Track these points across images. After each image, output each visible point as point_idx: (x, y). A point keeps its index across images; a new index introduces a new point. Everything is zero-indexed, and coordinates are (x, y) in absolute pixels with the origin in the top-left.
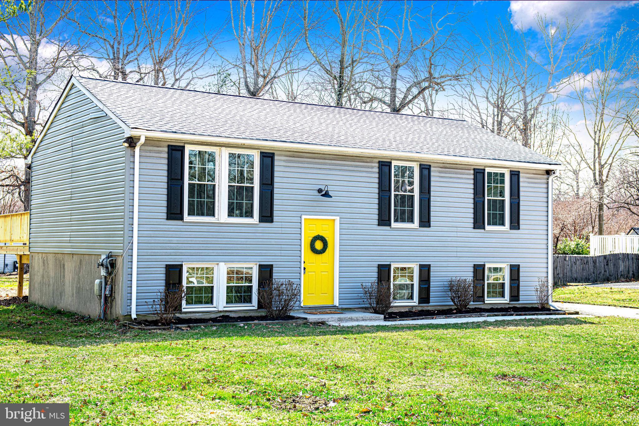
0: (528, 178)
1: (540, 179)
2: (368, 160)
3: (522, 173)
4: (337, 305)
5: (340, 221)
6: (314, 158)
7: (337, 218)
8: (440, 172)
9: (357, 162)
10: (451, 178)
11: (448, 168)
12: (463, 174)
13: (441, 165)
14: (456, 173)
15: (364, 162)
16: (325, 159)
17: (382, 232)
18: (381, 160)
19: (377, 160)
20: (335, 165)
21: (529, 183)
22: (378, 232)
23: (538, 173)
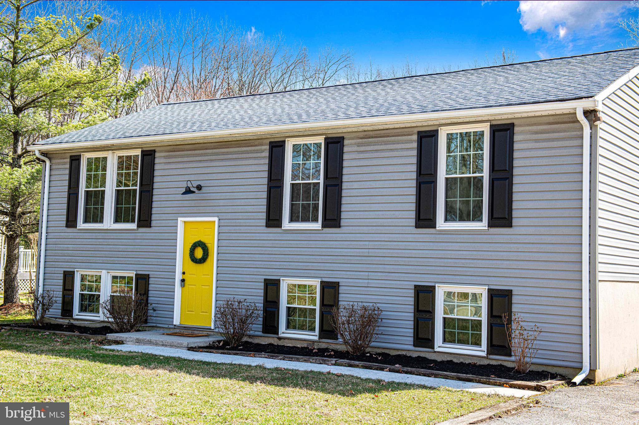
0: (536, 133)
1: (565, 131)
2: (257, 142)
3: (521, 126)
4: (213, 327)
5: (219, 223)
6: (195, 150)
7: (216, 219)
8: (359, 145)
9: (243, 147)
10: (377, 151)
11: (372, 138)
12: (398, 144)
13: (361, 135)
14: (386, 143)
15: (252, 146)
16: (206, 149)
17: (272, 236)
18: (273, 140)
19: (268, 141)
20: (218, 155)
21: (537, 141)
22: (265, 236)
23: (560, 120)
